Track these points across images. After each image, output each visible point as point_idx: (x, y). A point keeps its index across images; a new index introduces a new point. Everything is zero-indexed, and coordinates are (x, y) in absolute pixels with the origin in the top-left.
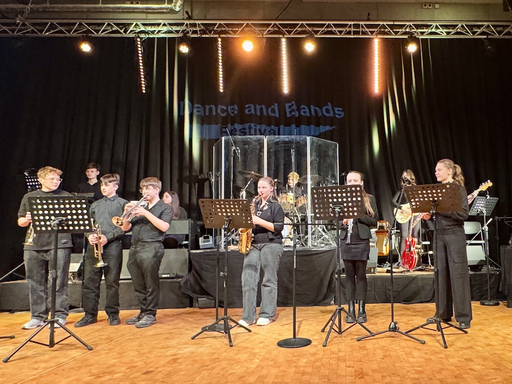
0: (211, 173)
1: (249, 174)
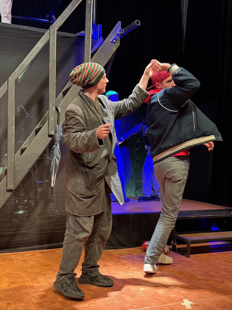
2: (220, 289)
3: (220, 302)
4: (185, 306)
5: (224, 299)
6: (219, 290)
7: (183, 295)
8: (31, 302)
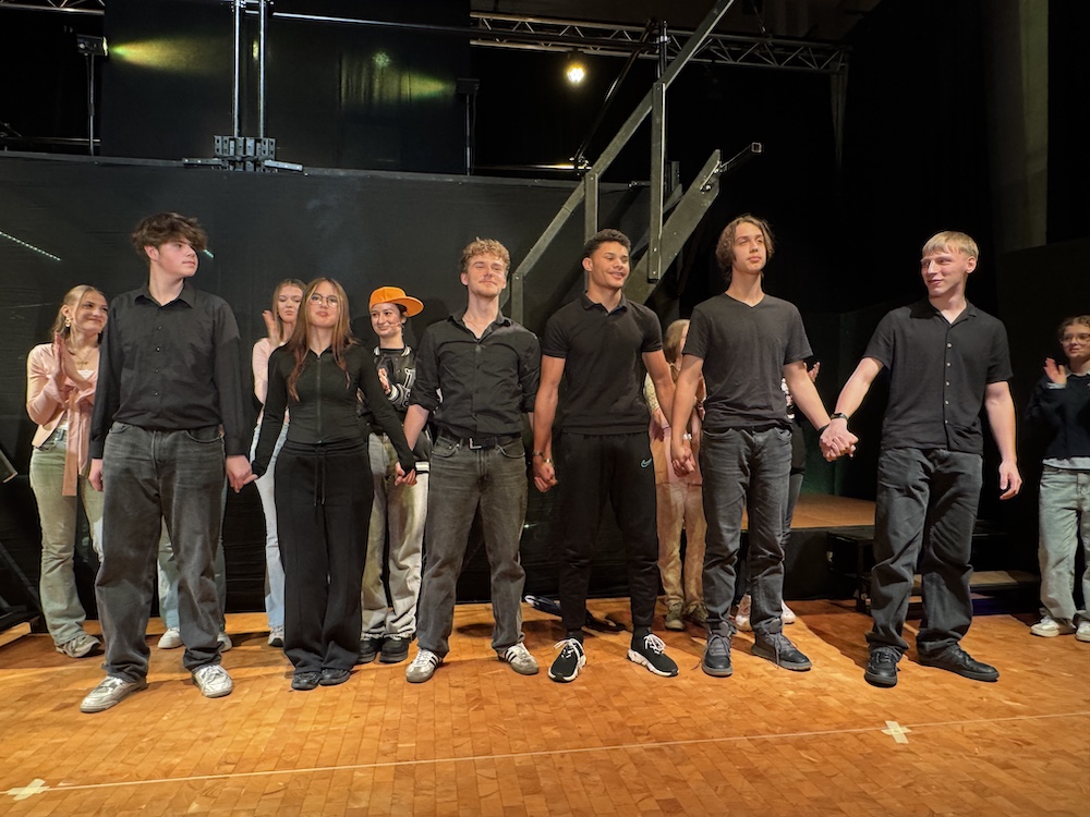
2: (971, 701)
3: (977, 732)
4: (891, 736)
5: (985, 725)
6: (971, 705)
7: (885, 712)
8: (562, 704)
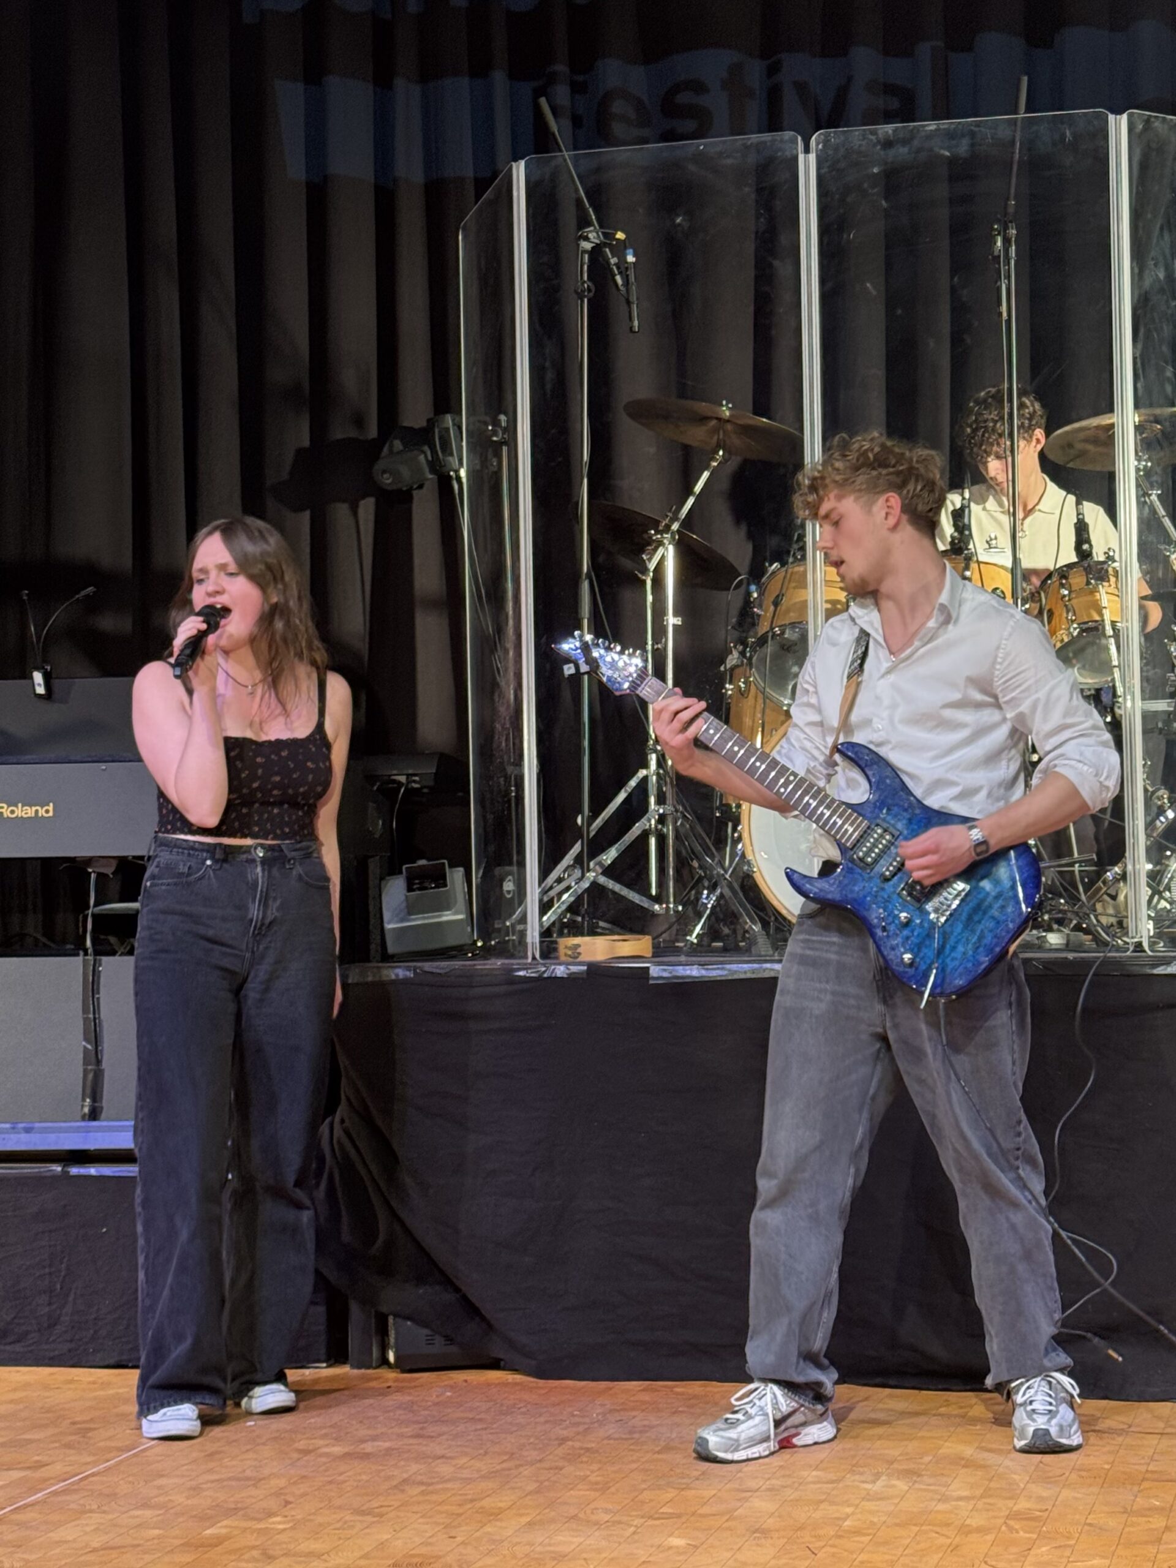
0: (449, 420)
1: (703, 419)
